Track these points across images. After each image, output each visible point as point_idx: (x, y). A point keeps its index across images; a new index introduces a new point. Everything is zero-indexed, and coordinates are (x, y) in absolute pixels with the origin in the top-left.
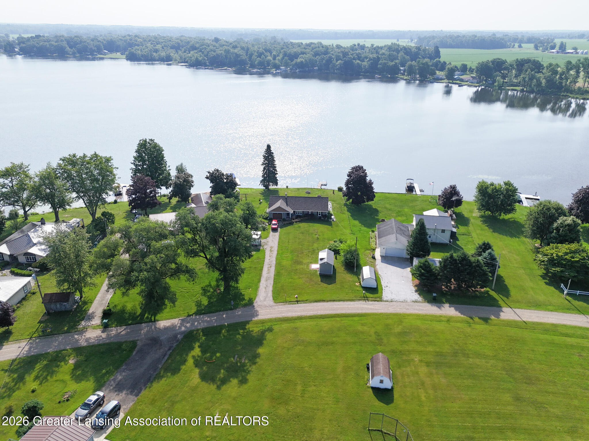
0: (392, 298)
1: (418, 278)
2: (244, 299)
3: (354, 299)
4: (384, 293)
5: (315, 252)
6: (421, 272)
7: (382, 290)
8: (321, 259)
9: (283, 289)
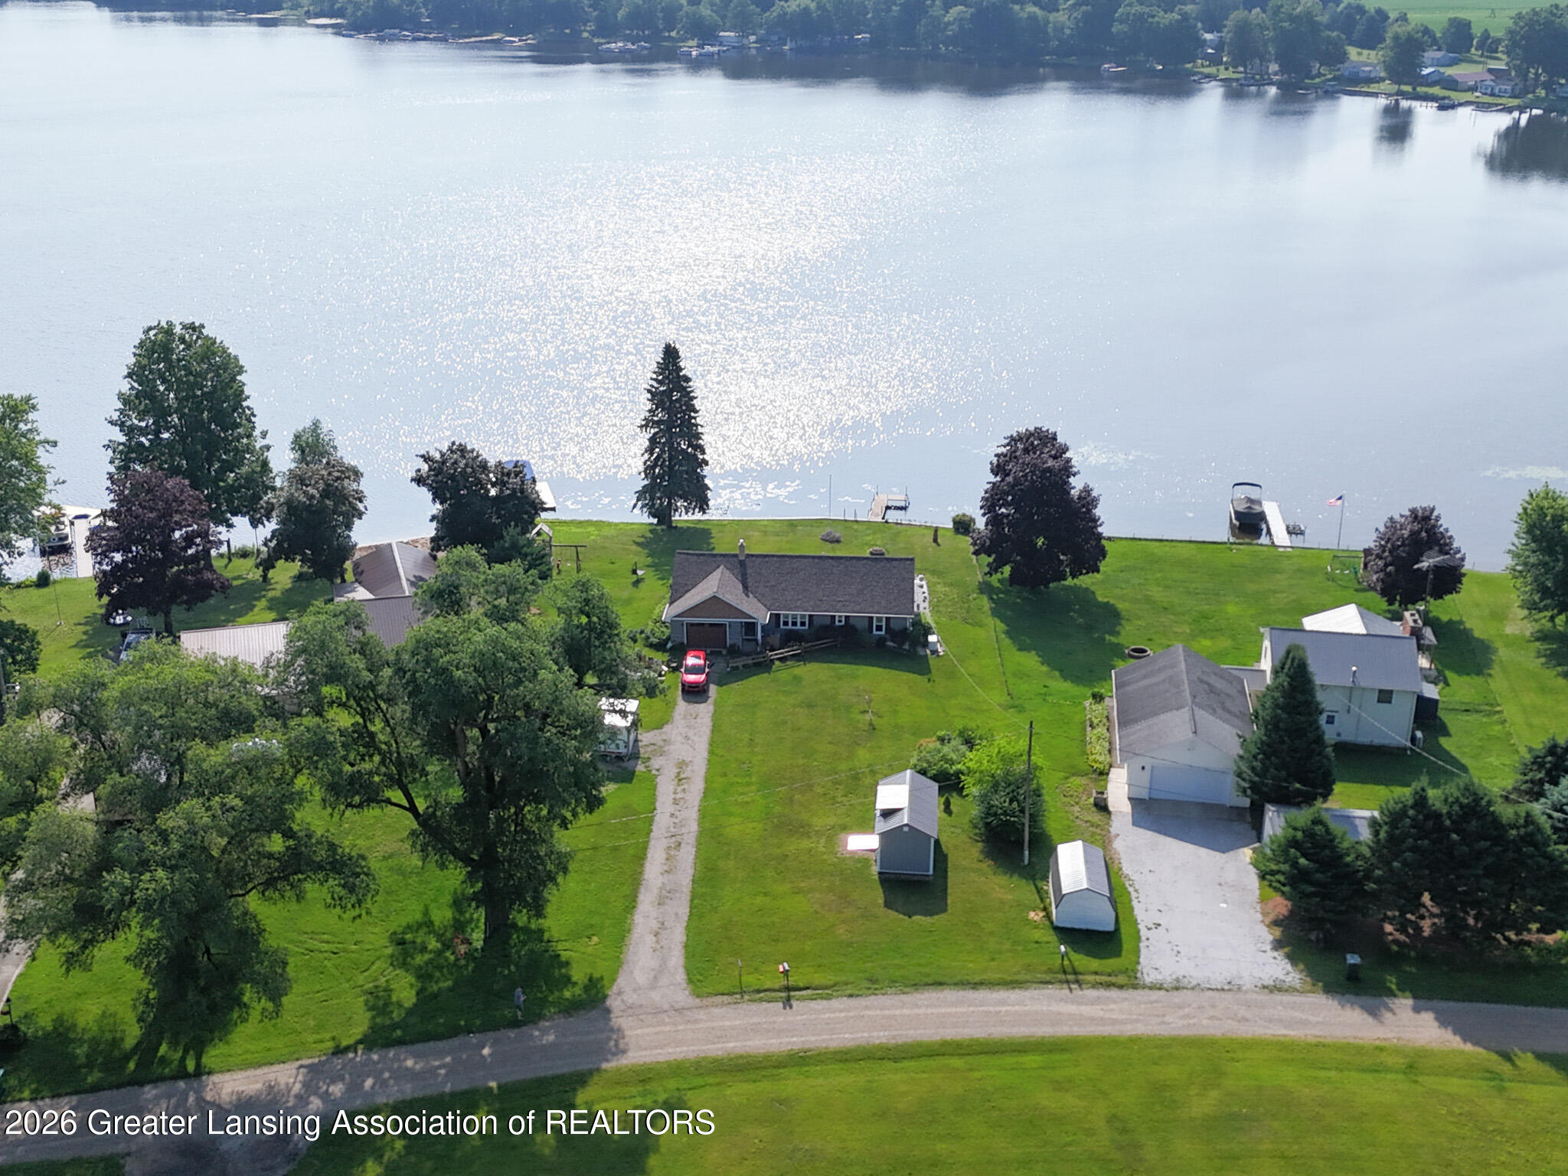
0: (1180, 973)
1: (1286, 889)
2: (567, 981)
3: (1021, 977)
4: (1144, 952)
5: (863, 786)
6: (1295, 864)
7: (1139, 939)
8: (888, 814)
9: (729, 938)
